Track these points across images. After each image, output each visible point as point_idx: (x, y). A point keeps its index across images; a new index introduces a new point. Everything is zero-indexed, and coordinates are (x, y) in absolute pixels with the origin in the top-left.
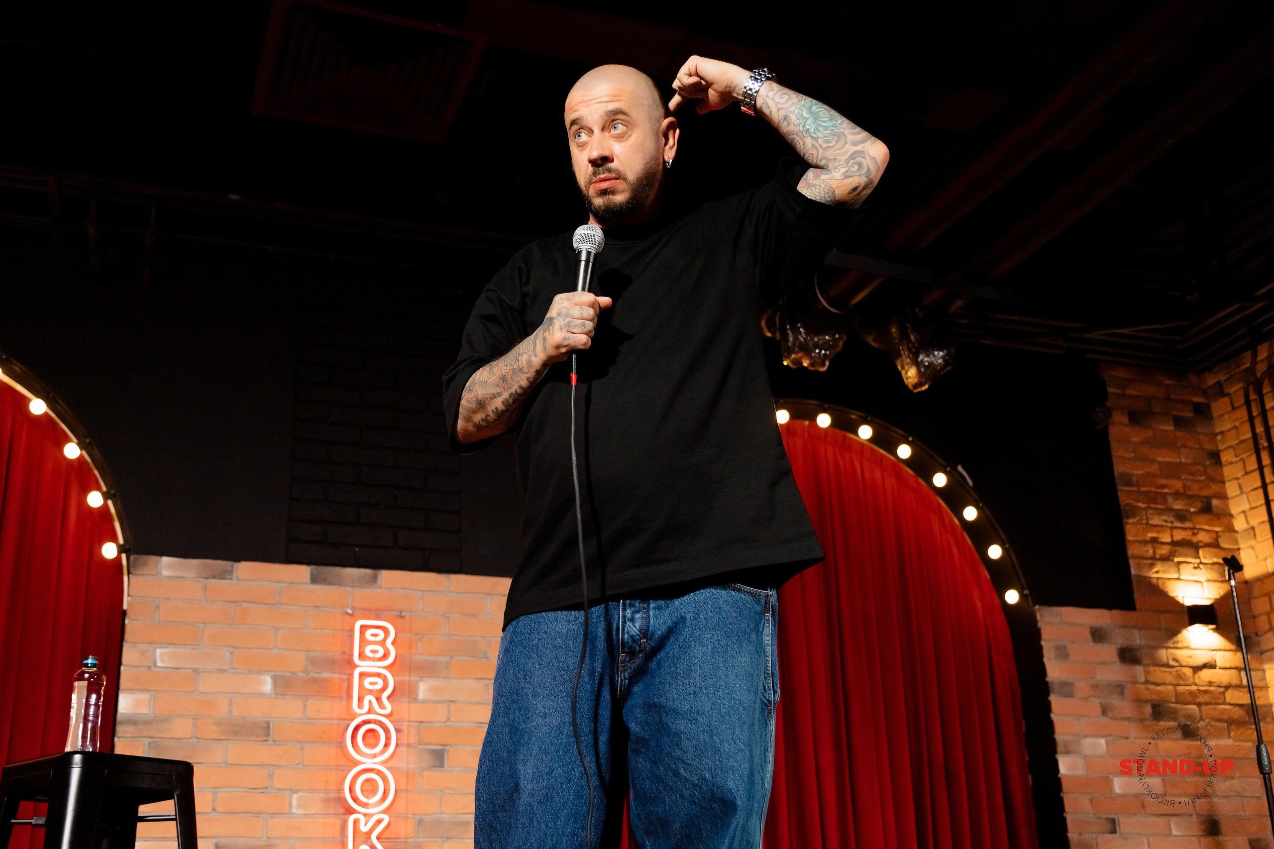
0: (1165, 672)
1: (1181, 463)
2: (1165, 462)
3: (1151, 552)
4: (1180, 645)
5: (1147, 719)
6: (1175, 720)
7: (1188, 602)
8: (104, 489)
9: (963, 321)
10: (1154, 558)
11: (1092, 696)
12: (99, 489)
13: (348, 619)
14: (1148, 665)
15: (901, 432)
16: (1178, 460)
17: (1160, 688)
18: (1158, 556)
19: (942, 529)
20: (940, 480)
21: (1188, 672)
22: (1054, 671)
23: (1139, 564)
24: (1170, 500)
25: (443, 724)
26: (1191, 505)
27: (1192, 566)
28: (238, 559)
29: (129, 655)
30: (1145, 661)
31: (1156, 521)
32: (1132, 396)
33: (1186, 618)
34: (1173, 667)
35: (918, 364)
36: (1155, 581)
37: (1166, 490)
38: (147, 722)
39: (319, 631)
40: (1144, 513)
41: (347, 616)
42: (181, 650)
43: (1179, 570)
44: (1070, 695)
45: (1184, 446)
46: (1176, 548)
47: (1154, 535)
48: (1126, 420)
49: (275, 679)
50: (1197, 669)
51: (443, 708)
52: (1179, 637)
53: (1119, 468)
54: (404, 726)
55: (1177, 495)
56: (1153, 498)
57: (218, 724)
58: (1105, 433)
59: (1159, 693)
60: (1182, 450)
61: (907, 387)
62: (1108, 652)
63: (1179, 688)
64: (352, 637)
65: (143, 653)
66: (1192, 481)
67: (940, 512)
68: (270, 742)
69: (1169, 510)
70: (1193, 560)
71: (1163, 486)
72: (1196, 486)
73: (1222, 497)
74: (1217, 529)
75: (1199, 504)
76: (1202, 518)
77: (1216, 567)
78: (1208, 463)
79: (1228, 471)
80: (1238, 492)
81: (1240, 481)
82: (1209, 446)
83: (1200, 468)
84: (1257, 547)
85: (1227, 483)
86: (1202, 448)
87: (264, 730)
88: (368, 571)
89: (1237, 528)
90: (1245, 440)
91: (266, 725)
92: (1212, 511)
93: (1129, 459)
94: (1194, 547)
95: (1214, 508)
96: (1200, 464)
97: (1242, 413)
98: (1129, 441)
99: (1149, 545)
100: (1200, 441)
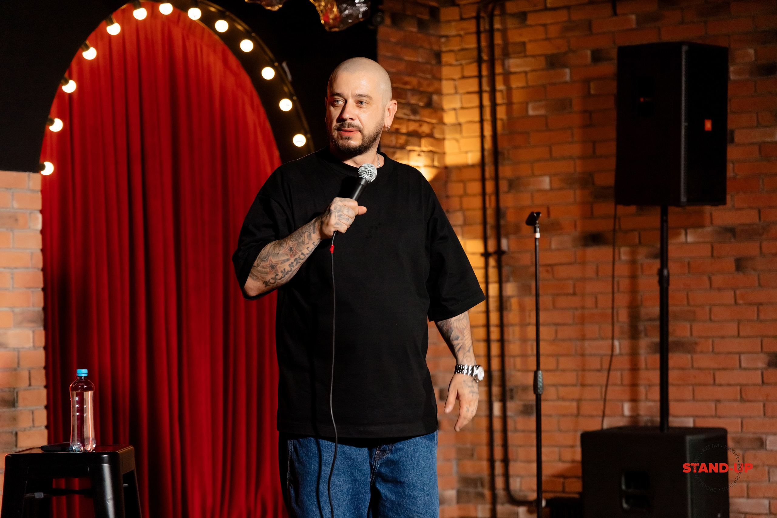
1: (418, 62)
2: (409, 61)
10: (395, 147)
16: (416, 60)
24: (409, 95)
26: (420, 100)
27: (416, 153)
31: (400, 114)
37: (408, 87)
43: (408, 158)
45: (421, 47)
46: (409, 139)
47: (398, 126)
48: (389, 21)
55: (414, 91)
56: (400, 93)
60: (420, 50)
66: (422, 77)
69: (408, 104)
70: (416, 148)
71: (406, 83)
72: (425, 83)
73: (439, 92)
74: (434, 121)
75: (425, 100)
76: (426, 112)
77: (430, 154)
78: (433, 62)
79: (446, 71)
80: (452, 91)
81: (457, 83)
82: (435, 48)
83: (429, 67)
84: (461, 141)
85: (444, 82)
86: (431, 49)
89: (446, 121)
90: (467, 49)
92: (432, 105)
93: (387, 57)
94: (418, 136)
95: (434, 105)
96: (429, 63)
97: (471, 26)
98: (389, 41)
99: (394, 136)
100: (431, 43)
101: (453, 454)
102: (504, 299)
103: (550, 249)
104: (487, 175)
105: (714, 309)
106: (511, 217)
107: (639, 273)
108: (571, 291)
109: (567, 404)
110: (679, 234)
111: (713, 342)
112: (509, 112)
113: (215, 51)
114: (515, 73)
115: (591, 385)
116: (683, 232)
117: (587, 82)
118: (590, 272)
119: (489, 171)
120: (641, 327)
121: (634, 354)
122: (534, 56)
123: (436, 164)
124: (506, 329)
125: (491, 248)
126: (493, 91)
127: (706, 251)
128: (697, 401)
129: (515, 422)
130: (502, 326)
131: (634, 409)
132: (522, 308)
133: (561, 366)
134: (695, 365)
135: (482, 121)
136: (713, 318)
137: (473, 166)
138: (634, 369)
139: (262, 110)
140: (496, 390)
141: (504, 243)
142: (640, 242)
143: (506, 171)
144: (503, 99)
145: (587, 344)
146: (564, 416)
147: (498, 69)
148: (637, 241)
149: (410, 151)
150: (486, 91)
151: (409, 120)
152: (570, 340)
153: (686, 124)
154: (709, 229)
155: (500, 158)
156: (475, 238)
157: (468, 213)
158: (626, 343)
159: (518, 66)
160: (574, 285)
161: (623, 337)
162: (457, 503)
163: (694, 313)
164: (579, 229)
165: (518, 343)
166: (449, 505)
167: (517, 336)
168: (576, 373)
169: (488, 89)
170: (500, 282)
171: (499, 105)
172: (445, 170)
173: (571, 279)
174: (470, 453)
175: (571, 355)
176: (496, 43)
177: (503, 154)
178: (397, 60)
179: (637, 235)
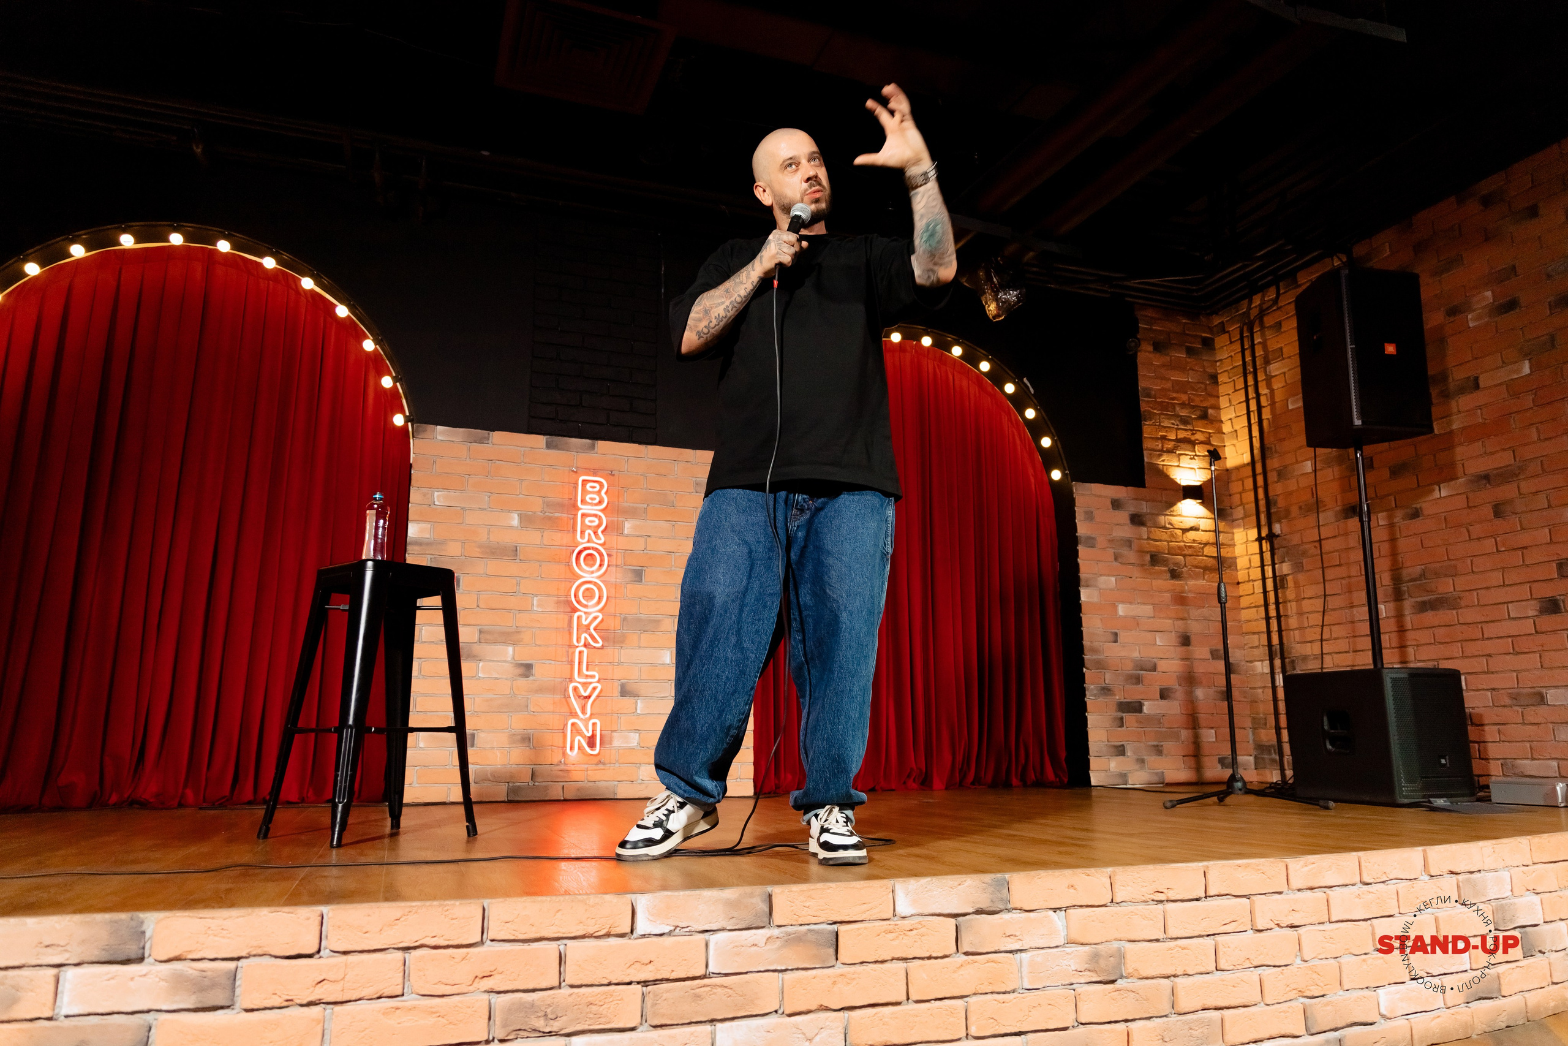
0: (1162, 532)
1: (1190, 382)
2: (1177, 381)
3: (1160, 445)
4: (1174, 513)
5: (1146, 565)
6: (1166, 566)
7: (1184, 483)
8: (394, 375)
9: (1035, 269)
10: (1162, 451)
11: (1108, 548)
12: (390, 374)
13: (574, 475)
14: (1151, 527)
15: (984, 352)
16: (1186, 380)
17: (1158, 544)
18: (1165, 449)
19: (1010, 424)
20: (1010, 388)
21: (1179, 532)
22: (1083, 529)
23: (1151, 454)
24: (1178, 409)
25: (642, 552)
26: (1192, 413)
27: (1189, 457)
28: (493, 431)
29: (415, 496)
30: (1149, 524)
31: (1166, 423)
32: (1156, 330)
33: (1181, 495)
34: (1168, 529)
35: (997, 300)
36: (1161, 467)
37: (1175, 402)
38: (429, 544)
39: (552, 484)
40: (1158, 417)
41: (572, 473)
42: (452, 493)
43: (1179, 460)
44: (1092, 546)
45: (1193, 370)
46: (1179, 444)
47: (1164, 434)
48: (1151, 348)
49: (520, 516)
50: (1185, 531)
51: (642, 540)
52: (1175, 508)
53: (1142, 384)
54: (614, 552)
55: (1183, 405)
56: (1166, 407)
57: (480, 546)
58: (1134, 357)
59: (1158, 546)
60: (1190, 372)
61: (988, 317)
62: (1123, 516)
63: (1171, 543)
64: (576, 488)
65: (425, 495)
66: (1193, 394)
67: (1009, 413)
68: (518, 561)
69: (1176, 416)
70: (1190, 453)
71: (1173, 399)
72: (1197, 399)
73: (1217, 408)
74: (1210, 431)
75: (1198, 413)
76: (1200, 423)
77: (1207, 458)
78: (1208, 382)
79: (1222, 389)
80: (1228, 405)
81: (1230, 397)
82: (1210, 370)
83: (1203, 386)
84: (1238, 445)
85: (1221, 398)
86: (1205, 371)
87: (513, 553)
88: (588, 441)
89: (1224, 431)
90: (1237, 366)
91: (515, 549)
92: (1207, 416)
93: (1150, 377)
94: (1192, 443)
95: (1209, 416)
96: (1201, 383)
97: (1237, 347)
98: (1152, 364)
99: (1160, 441)
100: (1204, 367)
101: (1248, 724)
102: (1278, 578)
105: (1475, 560)
106: (1281, 503)
110: (1434, 490)
111: (1477, 594)
112: (1273, 411)
114: (1276, 376)
115: (1362, 651)
116: (1438, 487)
119: (1258, 467)
120: (1406, 588)
121: (1399, 616)
122: (1289, 357)
123: (1214, 467)
124: (1281, 606)
125: (1264, 534)
126: (1258, 397)
127: (1461, 501)
128: (1467, 657)
130: (1277, 603)
132: (1297, 585)
133: (1334, 636)
135: (1250, 425)
136: (1474, 570)
137: (1248, 464)
140: (1278, 662)
141: (1277, 528)
142: (1396, 507)
143: (1274, 463)
144: (1267, 401)
145: (1355, 610)
147: (1261, 377)
148: (1394, 506)
149: (1181, 454)
150: (1253, 398)
153: (1354, 347)
154: (1462, 480)
155: (1268, 454)
156: (1254, 527)
158: (1392, 605)
159: (1277, 369)
160: (1339, 556)
161: (1386, 600)
162: (1256, 769)
163: (1455, 567)
164: (1339, 504)
165: (1295, 617)
166: (1245, 769)
167: (1294, 610)
168: (1348, 640)
169: (1254, 395)
170: (1273, 564)
171: (1264, 407)
172: (1226, 472)
173: (1337, 551)
174: (1263, 722)
175: (1342, 624)
176: (1257, 355)
177: (1271, 448)
178: (1162, 379)
179: (1393, 499)
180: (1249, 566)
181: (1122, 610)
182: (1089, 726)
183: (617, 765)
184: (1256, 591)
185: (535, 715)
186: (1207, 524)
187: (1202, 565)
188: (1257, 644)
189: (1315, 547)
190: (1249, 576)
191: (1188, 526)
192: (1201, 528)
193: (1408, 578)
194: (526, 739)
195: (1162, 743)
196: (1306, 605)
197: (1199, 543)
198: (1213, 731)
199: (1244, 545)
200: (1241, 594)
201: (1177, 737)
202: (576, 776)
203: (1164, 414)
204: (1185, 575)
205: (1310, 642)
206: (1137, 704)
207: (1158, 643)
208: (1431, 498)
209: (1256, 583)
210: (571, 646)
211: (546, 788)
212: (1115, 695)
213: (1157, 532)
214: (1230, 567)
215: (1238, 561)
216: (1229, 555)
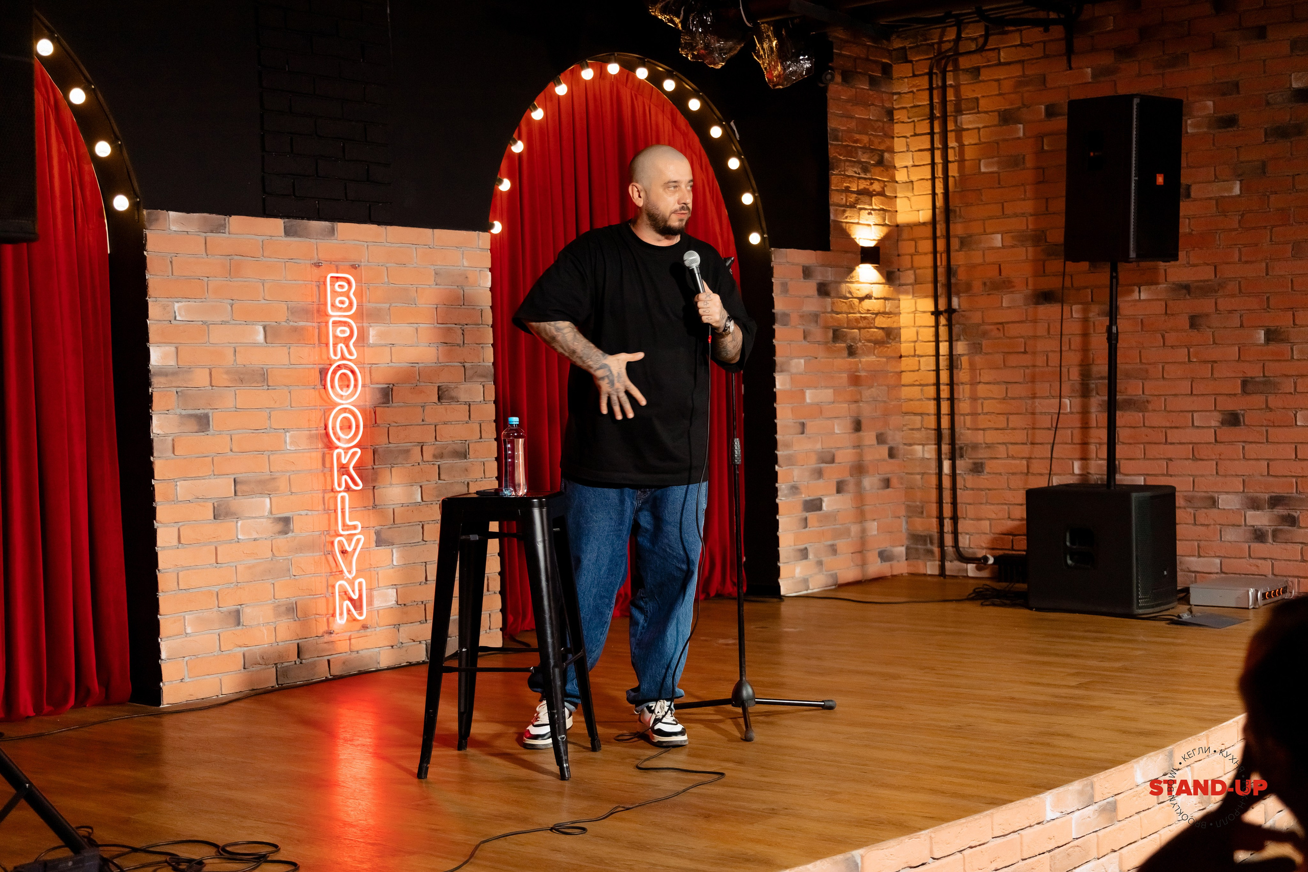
0: (843, 302)
1: (869, 119)
2: (860, 118)
3: (844, 199)
4: (853, 281)
5: (829, 342)
6: (845, 341)
7: (863, 244)
8: (112, 138)
10: (845, 206)
11: (800, 324)
12: (106, 139)
13: (316, 270)
14: (834, 297)
16: (867, 117)
17: (838, 316)
18: (848, 204)
21: (856, 301)
22: (779, 306)
23: (837, 210)
24: (860, 153)
25: (387, 365)
26: (870, 158)
27: (867, 211)
28: (229, 215)
29: (154, 310)
30: (833, 294)
31: (849, 172)
32: (846, 56)
33: (860, 257)
34: (847, 298)
36: (844, 225)
37: (859, 145)
38: (174, 374)
39: (294, 282)
40: (843, 164)
41: (314, 268)
42: (193, 304)
43: (859, 216)
44: (785, 324)
45: (873, 105)
46: (860, 196)
47: (848, 185)
48: (841, 79)
49: (264, 328)
50: (861, 299)
51: (387, 351)
52: (854, 273)
53: (832, 124)
55: (865, 149)
56: (850, 151)
57: (227, 373)
58: (825, 90)
59: (839, 320)
60: (871, 107)
62: (811, 287)
63: (849, 315)
64: (323, 288)
65: (165, 308)
66: (874, 136)
68: (265, 387)
69: (858, 162)
70: (868, 207)
71: (856, 141)
72: (876, 141)
73: (891, 150)
74: (885, 180)
75: (877, 158)
76: (877, 170)
77: (882, 212)
78: (885, 119)
79: (898, 129)
80: (905, 149)
81: (908, 140)
82: (888, 105)
83: (880, 124)
84: (913, 199)
85: (896, 139)
86: (883, 105)
87: (261, 377)
88: (327, 224)
89: (897, 179)
90: (919, 106)
91: (262, 372)
92: (884, 164)
93: (837, 115)
94: (869, 194)
95: (886, 163)
96: (880, 121)
97: (924, 82)
98: (839, 99)
99: (844, 194)
100: (882, 101)
101: (902, 512)
102: (954, 357)
103: (1002, 306)
104: (938, 234)
105: (1166, 366)
106: (962, 275)
107: (1092, 331)
108: (1023, 350)
109: (1018, 462)
110: (1133, 291)
111: (1165, 400)
112: (961, 169)
113: (663, 111)
114: (968, 129)
116: (1138, 289)
117: (1040, 137)
118: (1041, 330)
119: (940, 229)
120: (1093, 386)
121: (1085, 412)
122: (987, 112)
123: (887, 222)
124: (955, 387)
125: (942, 307)
126: (945, 148)
127: (1159, 308)
128: (1148, 459)
129: (964, 480)
130: (951, 384)
131: (1084, 468)
132: (972, 367)
134: (1146, 425)
135: (933, 178)
136: (1165, 376)
137: (924, 224)
138: (1085, 427)
139: (711, 170)
140: (945, 448)
141: (955, 302)
142: (1092, 300)
143: (958, 229)
144: (955, 156)
145: (1037, 401)
146: (1013, 474)
147: (951, 126)
148: (1090, 300)
149: (861, 209)
150: (938, 149)
151: (859, 178)
152: (1020, 398)
153: (1137, 178)
154: (1162, 286)
155: (952, 215)
156: (926, 297)
157: (918, 271)
158: (1077, 401)
159: (970, 122)
160: (1025, 344)
161: (1073, 395)
162: (906, 559)
163: (1147, 371)
164: (1030, 287)
165: (968, 401)
166: (898, 561)
167: (967, 395)
168: (1026, 431)
169: (940, 146)
170: (951, 341)
171: (951, 162)
172: (896, 229)
173: (1022, 337)
174: (919, 510)
175: (1021, 414)
176: (948, 99)
177: (955, 211)
178: (847, 117)
179: (1090, 293)
180: (915, 339)
181: (810, 396)
182: (780, 530)
183: (378, 629)
184: (922, 368)
185: (297, 579)
186: (879, 290)
187: (873, 338)
188: (919, 426)
189: (998, 329)
190: (915, 350)
191: (862, 294)
192: (875, 295)
193: (1099, 376)
194: (292, 609)
195: (836, 542)
196: (982, 390)
197: (873, 314)
198: (876, 523)
199: (913, 315)
200: (903, 369)
201: (847, 532)
202: (343, 646)
203: (850, 161)
204: (860, 351)
205: (984, 430)
206: (818, 502)
207: (837, 431)
208: (1129, 298)
209: (922, 360)
210: (332, 490)
211: (314, 665)
212: (801, 493)
213: (840, 303)
214: (895, 338)
215: (903, 331)
216: (895, 325)
